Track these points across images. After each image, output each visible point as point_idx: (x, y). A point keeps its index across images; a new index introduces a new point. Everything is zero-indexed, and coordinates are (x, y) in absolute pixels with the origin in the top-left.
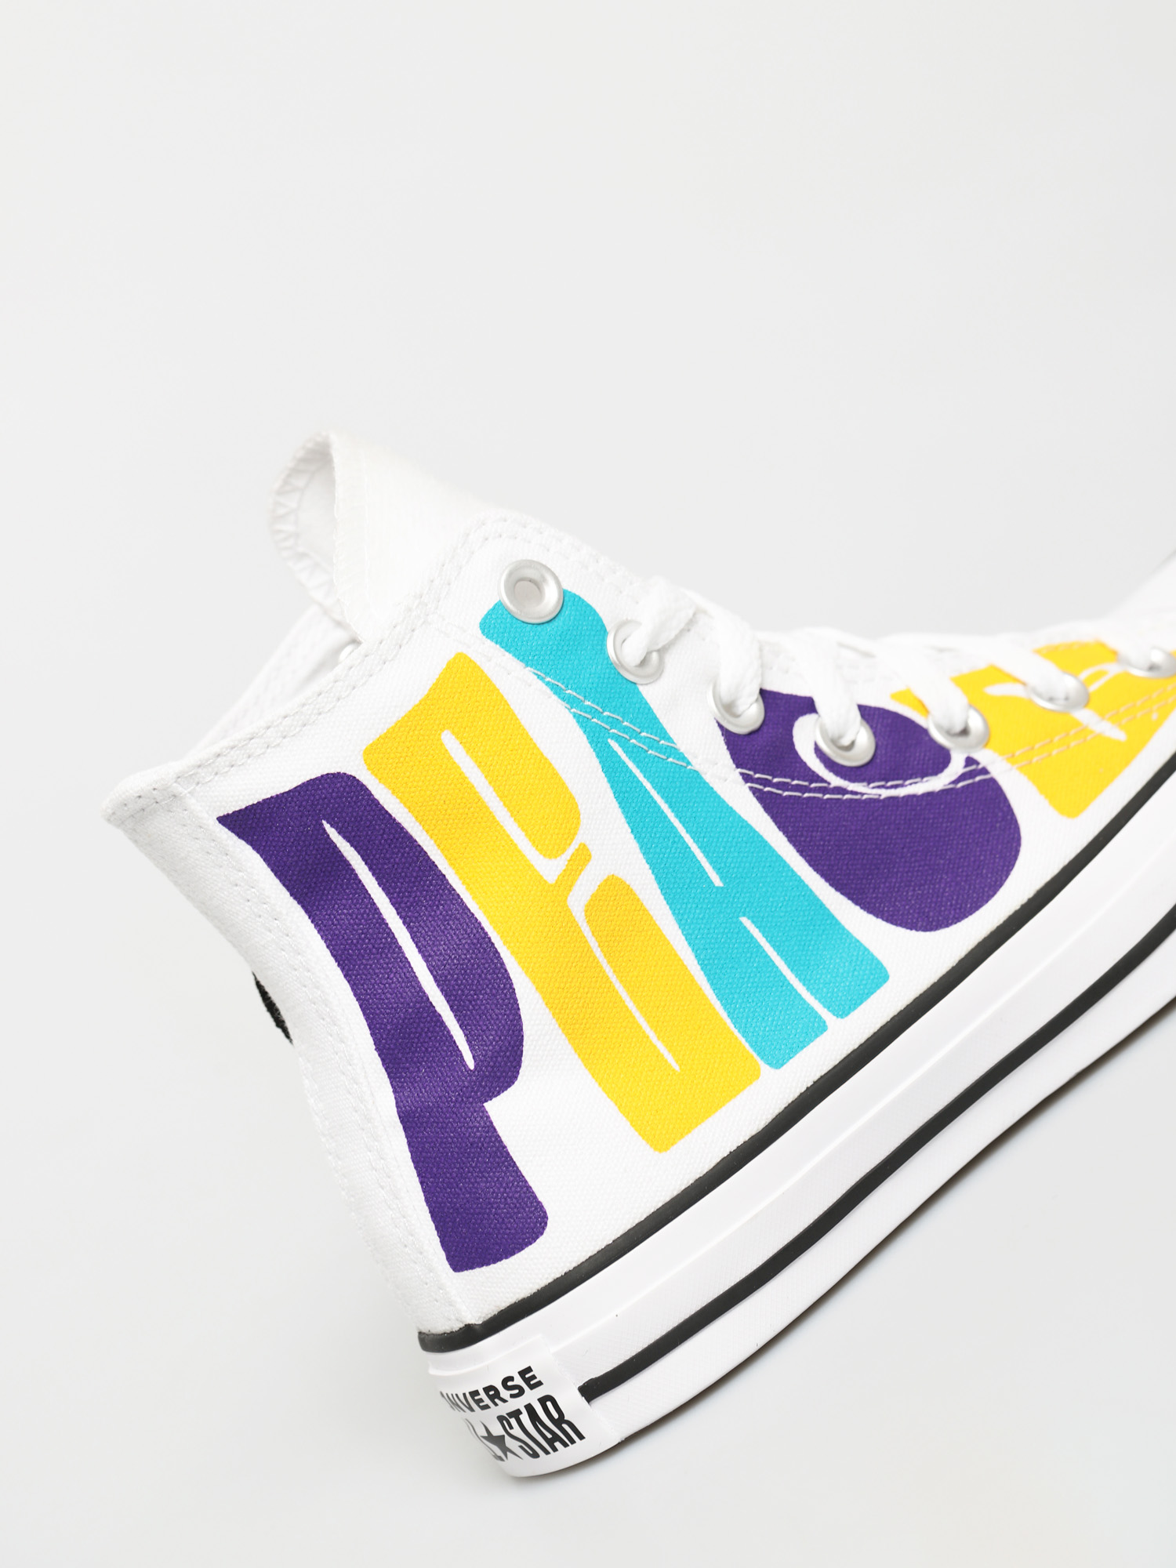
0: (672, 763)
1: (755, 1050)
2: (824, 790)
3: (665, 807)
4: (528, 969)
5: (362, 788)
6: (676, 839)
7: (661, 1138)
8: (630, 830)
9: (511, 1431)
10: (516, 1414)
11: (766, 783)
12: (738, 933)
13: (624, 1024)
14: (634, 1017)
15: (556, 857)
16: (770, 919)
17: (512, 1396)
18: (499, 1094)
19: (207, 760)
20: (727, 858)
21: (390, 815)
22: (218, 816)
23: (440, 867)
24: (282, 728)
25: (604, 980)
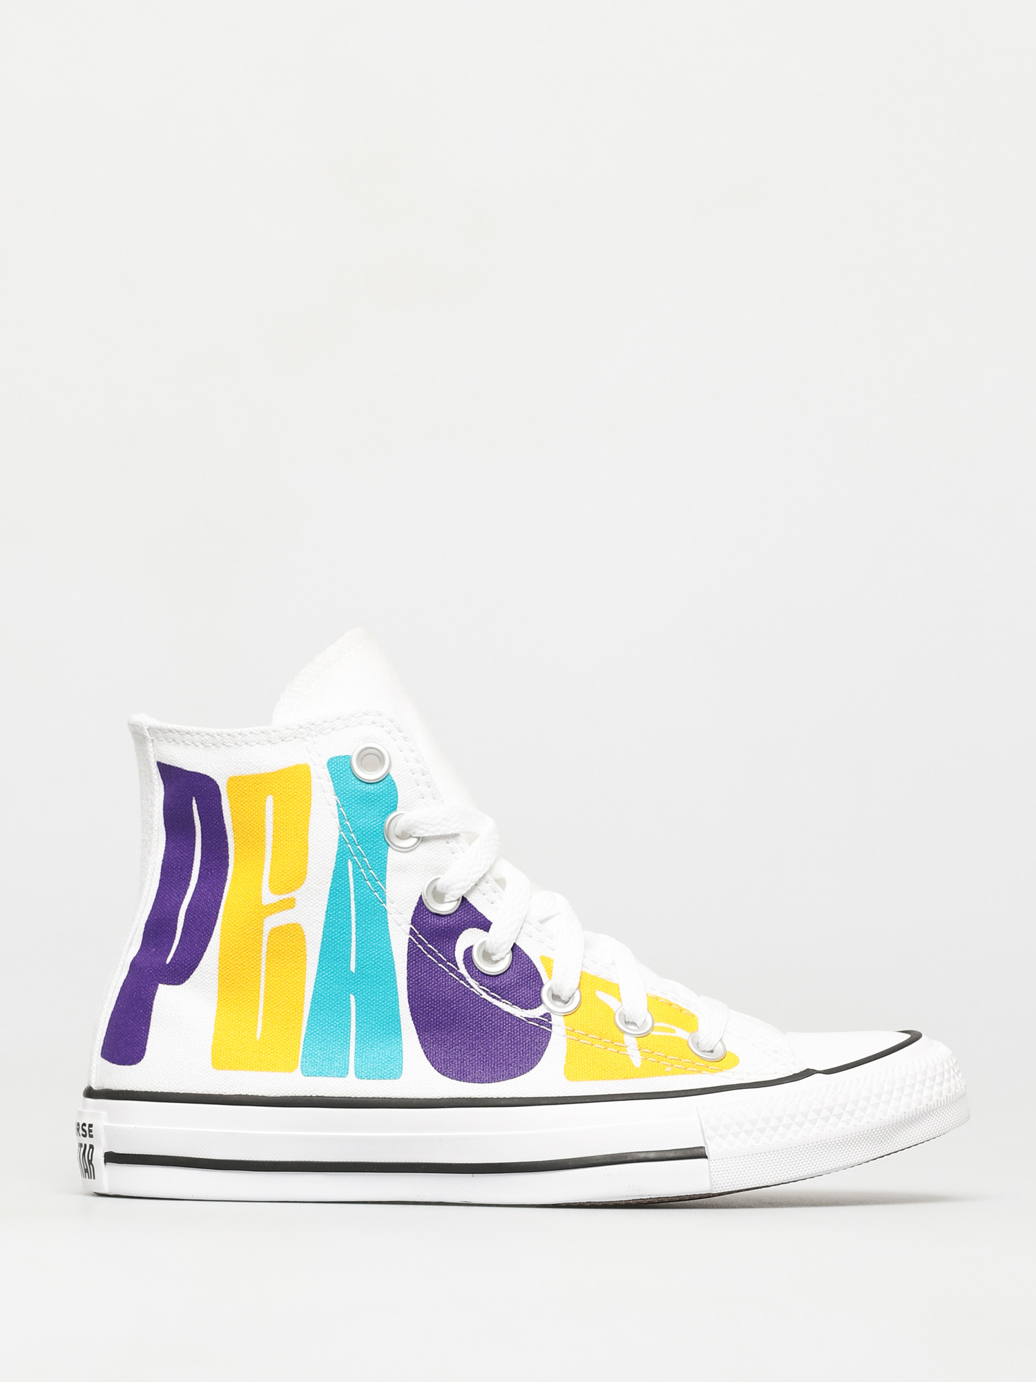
0: (375, 895)
1: (302, 1059)
2: (452, 970)
3: (353, 913)
4: (223, 935)
5: (219, 795)
6: (347, 933)
7: (221, 1062)
8: (326, 910)
10: (81, 1146)
11: (421, 942)
12: (344, 1000)
13: (252, 998)
14: (259, 999)
15: (275, 894)
16: (366, 1006)
17: (83, 1135)
18: (169, 984)
19: (164, 729)
20: (368, 961)
21: (223, 818)
22: (159, 761)
23: (230, 860)
24: (203, 739)
25: (258, 970)
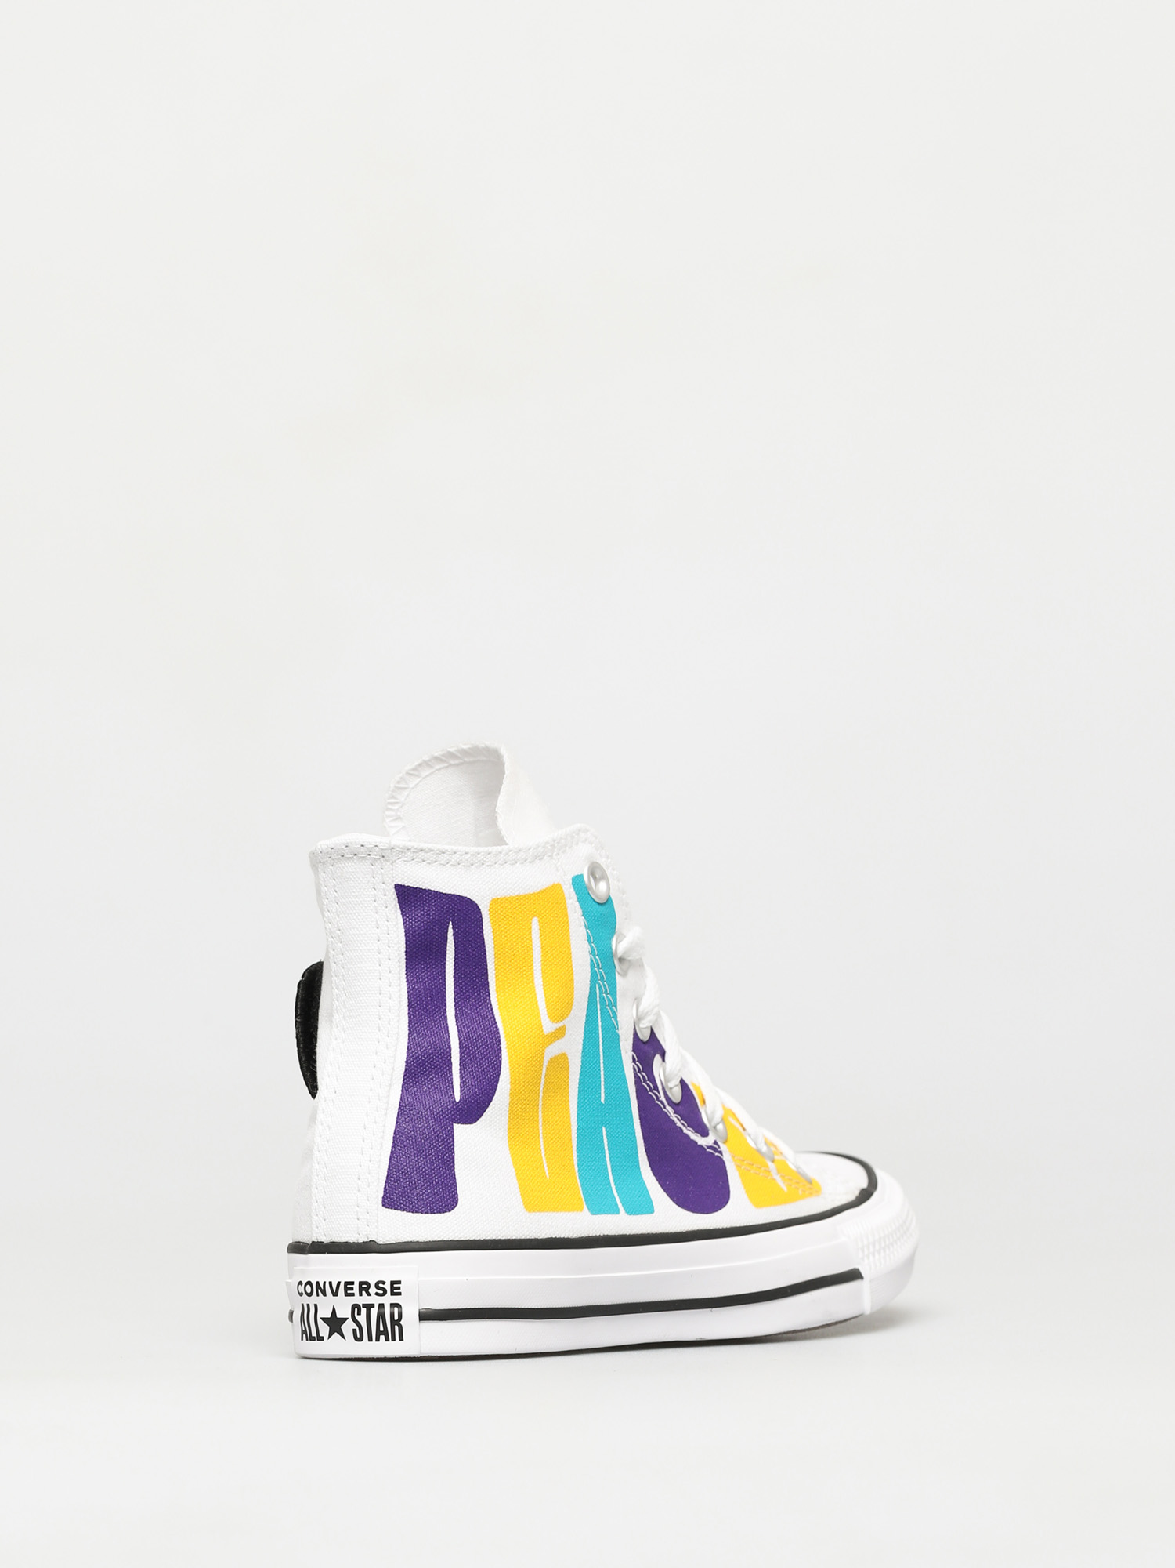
0: (612, 1021)
1: (584, 1197)
2: (657, 1097)
3: (599, 1040)
5: (480, 917)
6: (597, 1062)
7: (532, 1204)
9: (357, 1317)
10: (369, 1307)
11: (640, 1070)
12: (599, 1133)
14: (539, 1136)
15: (552, 1023)
16: (613, 1139)
17: (377, 1294)
18: (462, 1124)
19: (413, 849)
20: (611, 1090)
21: (484, 943)
22: (396, 882)
